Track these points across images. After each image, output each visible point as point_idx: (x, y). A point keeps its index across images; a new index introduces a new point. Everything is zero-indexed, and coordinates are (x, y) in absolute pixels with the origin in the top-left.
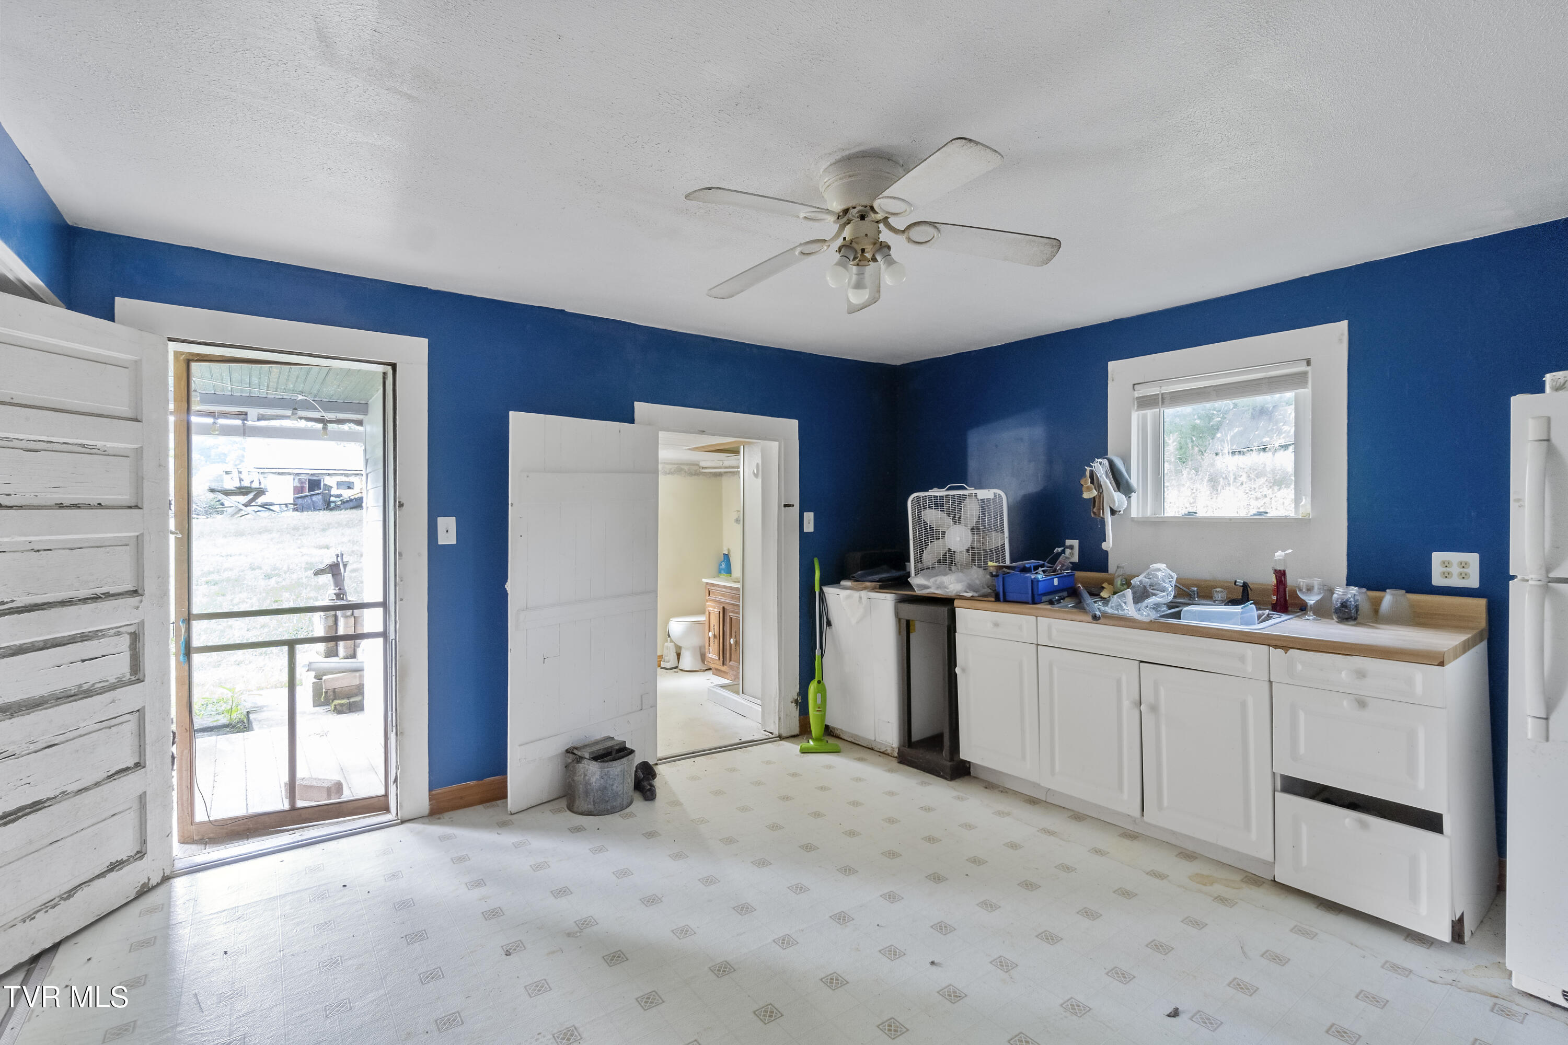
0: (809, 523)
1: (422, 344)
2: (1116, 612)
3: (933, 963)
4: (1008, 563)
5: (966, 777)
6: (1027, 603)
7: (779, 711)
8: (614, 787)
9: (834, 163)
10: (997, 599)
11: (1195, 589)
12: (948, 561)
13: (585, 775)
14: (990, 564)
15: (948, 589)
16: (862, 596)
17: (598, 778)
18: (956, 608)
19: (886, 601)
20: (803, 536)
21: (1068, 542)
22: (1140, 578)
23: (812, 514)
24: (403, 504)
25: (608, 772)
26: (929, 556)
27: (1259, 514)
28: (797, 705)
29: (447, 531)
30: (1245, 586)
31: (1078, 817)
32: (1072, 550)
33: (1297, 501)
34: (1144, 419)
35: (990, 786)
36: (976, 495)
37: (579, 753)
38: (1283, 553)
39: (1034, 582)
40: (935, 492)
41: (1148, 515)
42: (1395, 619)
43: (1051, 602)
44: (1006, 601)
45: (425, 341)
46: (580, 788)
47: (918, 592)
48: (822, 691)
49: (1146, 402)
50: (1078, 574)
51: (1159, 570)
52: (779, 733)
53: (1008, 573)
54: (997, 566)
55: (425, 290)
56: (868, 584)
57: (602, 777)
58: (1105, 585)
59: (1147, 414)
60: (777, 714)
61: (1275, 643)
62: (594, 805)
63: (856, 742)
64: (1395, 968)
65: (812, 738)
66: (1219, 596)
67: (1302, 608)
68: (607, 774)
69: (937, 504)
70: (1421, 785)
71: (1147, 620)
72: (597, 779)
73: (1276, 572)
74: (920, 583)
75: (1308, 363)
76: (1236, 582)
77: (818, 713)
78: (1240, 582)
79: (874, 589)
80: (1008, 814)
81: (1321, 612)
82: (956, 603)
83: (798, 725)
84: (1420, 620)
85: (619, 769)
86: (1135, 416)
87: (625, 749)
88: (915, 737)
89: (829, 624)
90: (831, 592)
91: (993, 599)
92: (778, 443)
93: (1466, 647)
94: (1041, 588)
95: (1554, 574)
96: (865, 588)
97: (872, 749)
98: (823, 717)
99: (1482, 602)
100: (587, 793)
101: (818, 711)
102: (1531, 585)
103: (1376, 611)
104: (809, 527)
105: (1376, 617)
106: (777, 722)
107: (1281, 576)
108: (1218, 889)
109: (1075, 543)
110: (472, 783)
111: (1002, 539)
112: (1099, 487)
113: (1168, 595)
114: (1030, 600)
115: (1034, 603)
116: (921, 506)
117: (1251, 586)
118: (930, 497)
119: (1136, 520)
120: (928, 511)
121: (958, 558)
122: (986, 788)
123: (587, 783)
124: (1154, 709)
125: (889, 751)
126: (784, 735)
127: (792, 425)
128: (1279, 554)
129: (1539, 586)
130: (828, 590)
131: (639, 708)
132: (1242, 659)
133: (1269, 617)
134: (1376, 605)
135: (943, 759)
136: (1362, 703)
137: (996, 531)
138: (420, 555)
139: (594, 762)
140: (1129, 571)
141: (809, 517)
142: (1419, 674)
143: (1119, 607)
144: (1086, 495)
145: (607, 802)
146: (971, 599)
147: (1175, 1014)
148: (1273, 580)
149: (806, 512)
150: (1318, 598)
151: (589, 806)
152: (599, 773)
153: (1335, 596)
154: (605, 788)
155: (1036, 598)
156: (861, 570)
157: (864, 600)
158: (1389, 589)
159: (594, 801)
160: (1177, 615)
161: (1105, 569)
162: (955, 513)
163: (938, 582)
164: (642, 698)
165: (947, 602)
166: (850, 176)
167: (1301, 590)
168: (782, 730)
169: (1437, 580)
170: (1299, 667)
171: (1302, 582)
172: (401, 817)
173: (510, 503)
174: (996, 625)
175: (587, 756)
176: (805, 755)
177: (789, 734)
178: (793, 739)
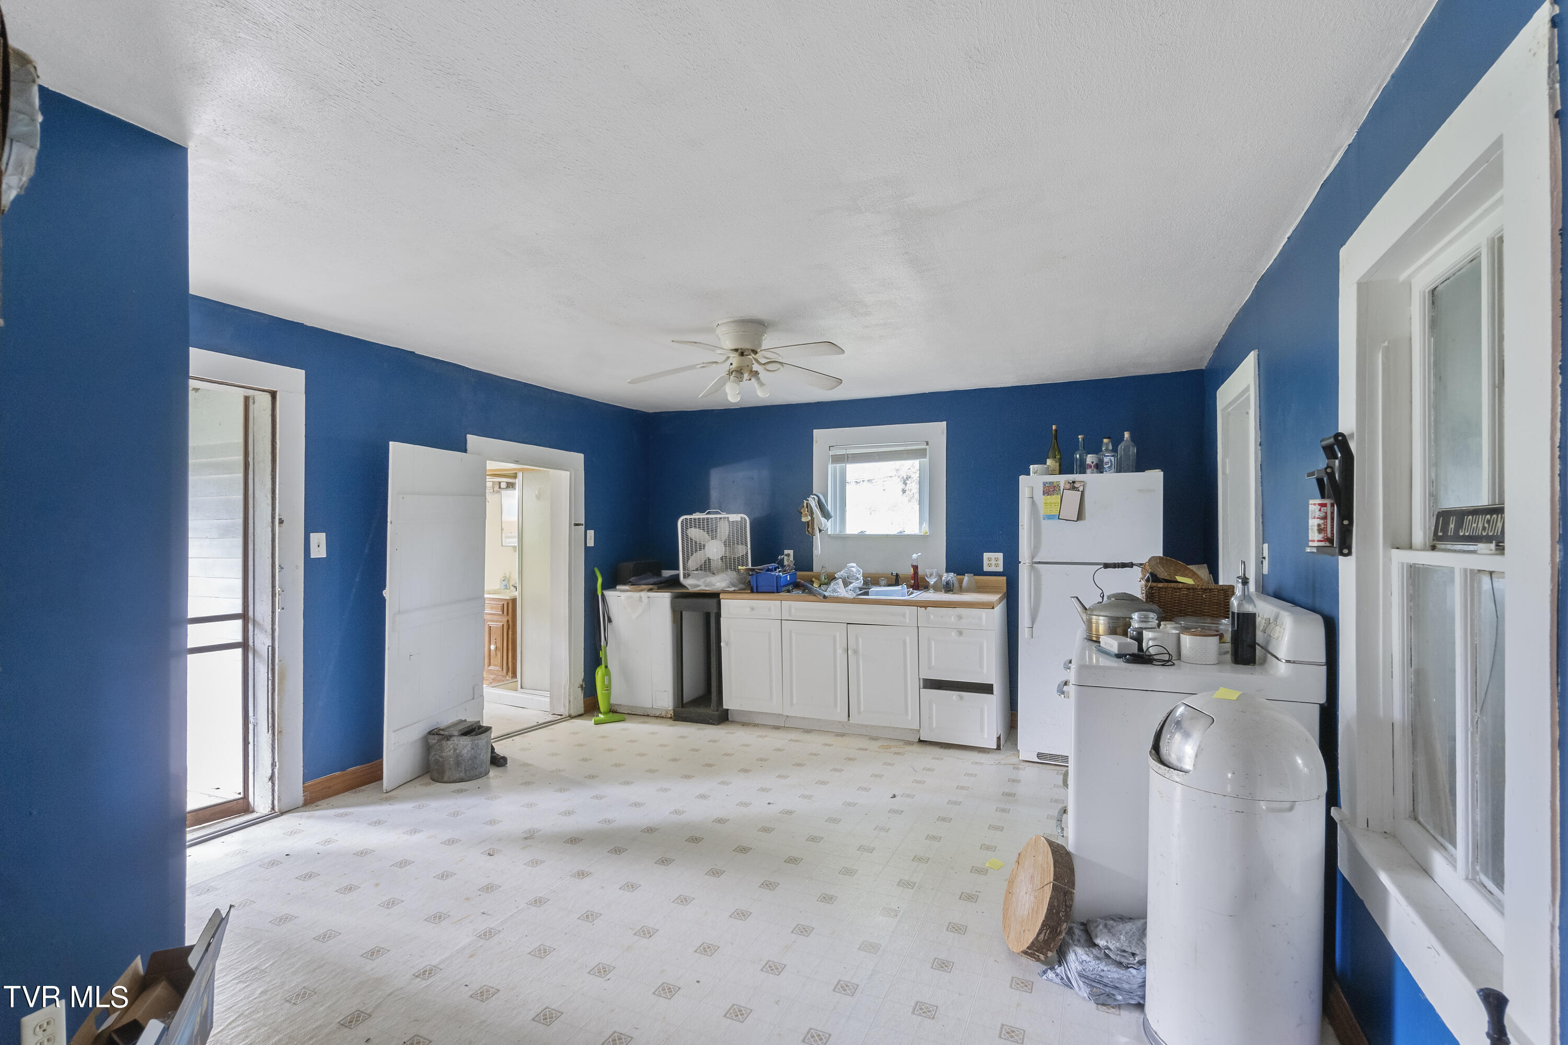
0: (591, 539)
1: (299, 375)
2: (832, 594)
3: (769, 803)
4: (750, 566)
5: (727, 722)
6: (774, 593)
7: (569, 695)
8: (481, 756)
9: (732, 322)
10: (752, 592)
11: (870, 579)
12: (706, 567)
13: (455, 750)
14: (740, 567)
15: (715, 586)
16: (642, 596)
17: (470, 749)
18: (721, 600)
19: (664, 599)
20: (587, 549)
21: (786, 552)
22: (842, 572)
23: (592, 532)
24: (283, 521)
25: (478, 743)
26: (693, 562)
27: (901, 532)
28: (582, 690)
29: (319, 546)
30: (897, 575)
31: (808, 731)
32: (788, 556)
33: (921, 523)
34: (835, 469)
35: (744, 724)
36: (728, 518)
37: (447, 733)
38: (917, 555)
39: (778, 578)
40: (697, 516)
41: (837, 533)
42: (969, 590)
43: (789, 591)
44: (757, 592)
45: (302, 373)
46: (450, 761)
47: (691, 590)
48: (608, 673)
49: (837, 459)
50: (799, 573)
51: (853, 567)
52: (569, 714)
53: (760, 573)
54: (746, 569)
55: (301, 325)
56: (644, 587)
57: (473, 749)
58: (814, 580)
59: (836, 466)
60: (567, 697)
61: (920, 605)
62: (465, 772)
63: (633, 713)
64: (977, 763)
65: (601, 713)
66: (882, 583)
67: (926, 587)
68: (477, 745)
69: (698, 524)
70: (985, 671)
71: (852, 597)
72: (468, 751)
73: (913, 566)
74: (692, 583)
75: (927, 444)
76: (892, 573)
77: (606, 692)
78: (894, 573)
79: (650, 590)
80: (766, 736)
81: (936, 588)
82: (721, 596)
83: (583, 706)
84: (980, 589)
85: (485, 741)
86: (830, 467)
87: (480, 727)
88: (686, 699)
89: (610, 620)
90: (610, 595)
91: (749, 591)
92: (569, 472)
93: (1000, 600)
94: (782, 582)
95: (1036, 560)
96: (642, 590)
97: (648, 716)
98: (609, 696)
99: (1005, 578)
100: (458, 764)
101: (606, 690)
102: (1027, 566)
103: (961, 587)
104: (591, 543)
105: (961, 590)
106: (567, 705)
107: (915, 568)
108: (894, 749)
109: (791, 552)
110: (337, 773)
111: (745, 550)
112: (812, 513)
113: (859, 583)
114: (775, 590)
115: (778, 592)
116: (687, 525)
117: (900, 576)
118: (695, 519)
119: (832, 536)
120: (693, 529)
121: (713, 565)
122: (743, 725)
123: (458, 756)
124: (856, 652)
125: (663, 714)
126: (573, 714)
127: (580, 457)
128: (915, 556)
129: (1029, 566)
130: (607, 593)
131: (472, 698)
132: (904, 615)
133: (912, 593)
134: (961, 582)
135: (711, 711)
136: (960, 633)
137: (742, 544)
138: (297, 567)
139: (465, 737)
140: (830, 570)
141: (591, 533)
142: (984, 613)
143: (834, 591)
144: (804, 519)
145: (476, 768)
146: (733, 592)
147: (894, 796)
148: (912, 570)
149: (589, 530)
150: (935, 580)
151: (461, 774)
152: (470, 746)
153: (943, 578)
154: (475, 757)
155: (779, 588)
156: (633, 577)
157: (645, 600)
158: (967, 573)
159: (465, 769)
160: (867, 593)
161: (810, 569)
162: (711, 529)
163: (707, 582)
164: (474, 689)
165: (715, 596)
166: (743, 332)
167: (927, 576)
168: (572, 711)
169: (986, 568)
170: (932, 617)
171: (928, 571)
172: (279, 809)
173: (389, 520)
174: (753, 609)
175: (456, 733)
176: (597, 725)
177: (576, 714)
178: (580, 718)
